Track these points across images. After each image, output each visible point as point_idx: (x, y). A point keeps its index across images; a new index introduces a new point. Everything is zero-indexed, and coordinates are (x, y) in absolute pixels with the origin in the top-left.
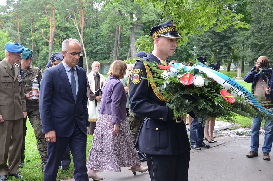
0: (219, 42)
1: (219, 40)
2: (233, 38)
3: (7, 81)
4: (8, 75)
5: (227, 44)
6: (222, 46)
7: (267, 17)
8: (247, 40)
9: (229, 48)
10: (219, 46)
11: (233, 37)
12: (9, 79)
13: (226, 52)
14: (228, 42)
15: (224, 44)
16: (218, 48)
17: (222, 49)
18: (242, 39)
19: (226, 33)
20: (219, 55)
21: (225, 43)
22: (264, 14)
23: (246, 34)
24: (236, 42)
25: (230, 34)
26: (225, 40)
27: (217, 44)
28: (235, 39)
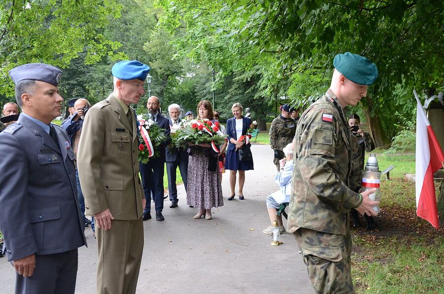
0: (67, 79)
1: (69, 76)
2: (88, 74)
3: (122, 139)
4: (123, 127)
5: (80, 82)
6: (74, 85)
7: (133, 48)
8: (108, 78)
9: (84, 88)
10: (69, 84)
11: (89, 72)
12: (125, 135)
13: (79, 93)
14: (81, 79)
15: (76, 83)
16: (67, 87)
17: (74, 88)
18: (101, 75)
19: (77, 67)
20: (69, 97)
21: (77, 80)
22: (129, 44)
23: (106, 69)
24: (92, 80)
25: (84, 67)
26: (77, 77)
27: (65, 82)
28: (91, 76)
